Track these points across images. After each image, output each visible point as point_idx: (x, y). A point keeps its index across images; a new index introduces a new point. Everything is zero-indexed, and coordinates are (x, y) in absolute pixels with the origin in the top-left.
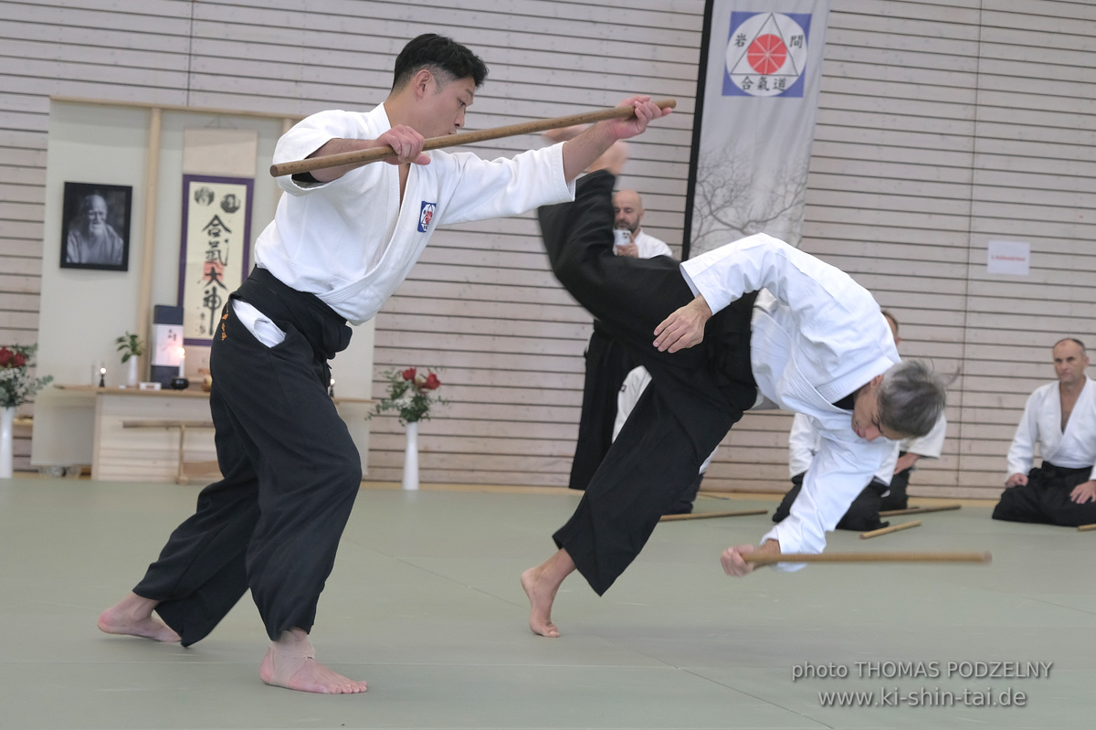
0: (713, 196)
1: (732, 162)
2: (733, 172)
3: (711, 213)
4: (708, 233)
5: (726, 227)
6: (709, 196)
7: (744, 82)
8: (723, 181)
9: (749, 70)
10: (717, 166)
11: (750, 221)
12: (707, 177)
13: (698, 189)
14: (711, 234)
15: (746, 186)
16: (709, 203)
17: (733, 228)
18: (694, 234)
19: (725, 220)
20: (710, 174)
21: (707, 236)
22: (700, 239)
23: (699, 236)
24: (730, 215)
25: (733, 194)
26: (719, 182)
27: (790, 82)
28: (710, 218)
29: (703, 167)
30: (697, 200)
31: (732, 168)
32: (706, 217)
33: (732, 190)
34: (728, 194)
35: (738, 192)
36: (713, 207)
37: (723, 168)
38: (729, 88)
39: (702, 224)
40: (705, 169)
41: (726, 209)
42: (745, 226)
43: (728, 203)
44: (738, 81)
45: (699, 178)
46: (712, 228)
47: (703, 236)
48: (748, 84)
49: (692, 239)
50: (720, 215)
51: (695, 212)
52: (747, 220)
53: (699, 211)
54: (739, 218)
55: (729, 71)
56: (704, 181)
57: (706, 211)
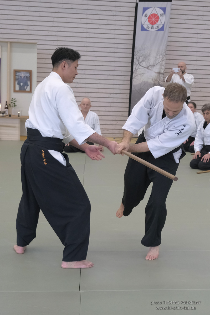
0: (139, 59)
1: (144, 49)
2: (144, 52)
3: (139, 64)
4: (138, 69)
5: (143, 67)
6: (138, 59)
7: (147, 27)
8: (142, 55)
9: (149, 24)
10: (140, 51)
11: (149, 66)
12: (137, 54)
13: (135, 57)
14: (139, 70)
15: (148, 56)
16: (138, 61)
17: (145, 67)
18: (134, 69)
19: (142, 65)
20: (138, 53)
21: (138, 70)
22: (136, 71)
23: (135, 70)
24: (144, 64)
25: (145, 58)
26: (141, 55)
27: (160, 27)
28: (138, 65)
29: (136, 51)
30: (135, 60)
31: (144, 51)
32: (137, 65)
33: (144, 57)
34: (143, 58)
35: (146, 58)
36: (139, 62)
37: (142, 51)
38: (143, 29)
39: (136, 67)
40: (137, 52)
41: (143, 63)
42: (148, 67)
43: (143, 61)
44: (145, 27)
45: (135, 54)
46: (139, 68)
47: (136, 70)
48: (148, 27)
49: (133, 71)
50: (141, 64)
51: (134, 63)
52: (149, 65)
53: (135, 63)
54: (146, 65)
55: (143, 24)
56: (136, 55)
57: (137, 63)
